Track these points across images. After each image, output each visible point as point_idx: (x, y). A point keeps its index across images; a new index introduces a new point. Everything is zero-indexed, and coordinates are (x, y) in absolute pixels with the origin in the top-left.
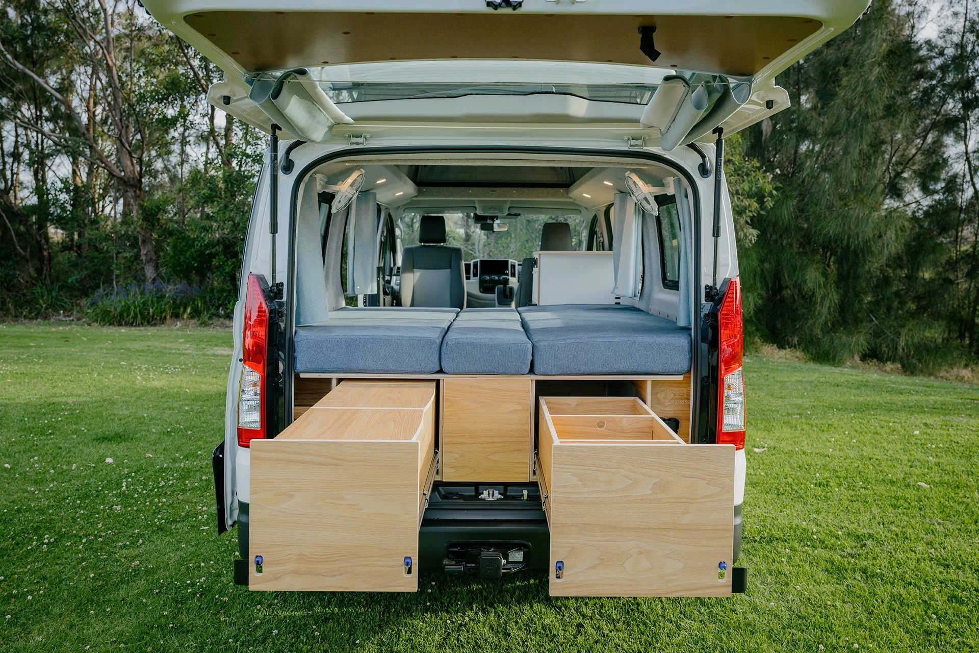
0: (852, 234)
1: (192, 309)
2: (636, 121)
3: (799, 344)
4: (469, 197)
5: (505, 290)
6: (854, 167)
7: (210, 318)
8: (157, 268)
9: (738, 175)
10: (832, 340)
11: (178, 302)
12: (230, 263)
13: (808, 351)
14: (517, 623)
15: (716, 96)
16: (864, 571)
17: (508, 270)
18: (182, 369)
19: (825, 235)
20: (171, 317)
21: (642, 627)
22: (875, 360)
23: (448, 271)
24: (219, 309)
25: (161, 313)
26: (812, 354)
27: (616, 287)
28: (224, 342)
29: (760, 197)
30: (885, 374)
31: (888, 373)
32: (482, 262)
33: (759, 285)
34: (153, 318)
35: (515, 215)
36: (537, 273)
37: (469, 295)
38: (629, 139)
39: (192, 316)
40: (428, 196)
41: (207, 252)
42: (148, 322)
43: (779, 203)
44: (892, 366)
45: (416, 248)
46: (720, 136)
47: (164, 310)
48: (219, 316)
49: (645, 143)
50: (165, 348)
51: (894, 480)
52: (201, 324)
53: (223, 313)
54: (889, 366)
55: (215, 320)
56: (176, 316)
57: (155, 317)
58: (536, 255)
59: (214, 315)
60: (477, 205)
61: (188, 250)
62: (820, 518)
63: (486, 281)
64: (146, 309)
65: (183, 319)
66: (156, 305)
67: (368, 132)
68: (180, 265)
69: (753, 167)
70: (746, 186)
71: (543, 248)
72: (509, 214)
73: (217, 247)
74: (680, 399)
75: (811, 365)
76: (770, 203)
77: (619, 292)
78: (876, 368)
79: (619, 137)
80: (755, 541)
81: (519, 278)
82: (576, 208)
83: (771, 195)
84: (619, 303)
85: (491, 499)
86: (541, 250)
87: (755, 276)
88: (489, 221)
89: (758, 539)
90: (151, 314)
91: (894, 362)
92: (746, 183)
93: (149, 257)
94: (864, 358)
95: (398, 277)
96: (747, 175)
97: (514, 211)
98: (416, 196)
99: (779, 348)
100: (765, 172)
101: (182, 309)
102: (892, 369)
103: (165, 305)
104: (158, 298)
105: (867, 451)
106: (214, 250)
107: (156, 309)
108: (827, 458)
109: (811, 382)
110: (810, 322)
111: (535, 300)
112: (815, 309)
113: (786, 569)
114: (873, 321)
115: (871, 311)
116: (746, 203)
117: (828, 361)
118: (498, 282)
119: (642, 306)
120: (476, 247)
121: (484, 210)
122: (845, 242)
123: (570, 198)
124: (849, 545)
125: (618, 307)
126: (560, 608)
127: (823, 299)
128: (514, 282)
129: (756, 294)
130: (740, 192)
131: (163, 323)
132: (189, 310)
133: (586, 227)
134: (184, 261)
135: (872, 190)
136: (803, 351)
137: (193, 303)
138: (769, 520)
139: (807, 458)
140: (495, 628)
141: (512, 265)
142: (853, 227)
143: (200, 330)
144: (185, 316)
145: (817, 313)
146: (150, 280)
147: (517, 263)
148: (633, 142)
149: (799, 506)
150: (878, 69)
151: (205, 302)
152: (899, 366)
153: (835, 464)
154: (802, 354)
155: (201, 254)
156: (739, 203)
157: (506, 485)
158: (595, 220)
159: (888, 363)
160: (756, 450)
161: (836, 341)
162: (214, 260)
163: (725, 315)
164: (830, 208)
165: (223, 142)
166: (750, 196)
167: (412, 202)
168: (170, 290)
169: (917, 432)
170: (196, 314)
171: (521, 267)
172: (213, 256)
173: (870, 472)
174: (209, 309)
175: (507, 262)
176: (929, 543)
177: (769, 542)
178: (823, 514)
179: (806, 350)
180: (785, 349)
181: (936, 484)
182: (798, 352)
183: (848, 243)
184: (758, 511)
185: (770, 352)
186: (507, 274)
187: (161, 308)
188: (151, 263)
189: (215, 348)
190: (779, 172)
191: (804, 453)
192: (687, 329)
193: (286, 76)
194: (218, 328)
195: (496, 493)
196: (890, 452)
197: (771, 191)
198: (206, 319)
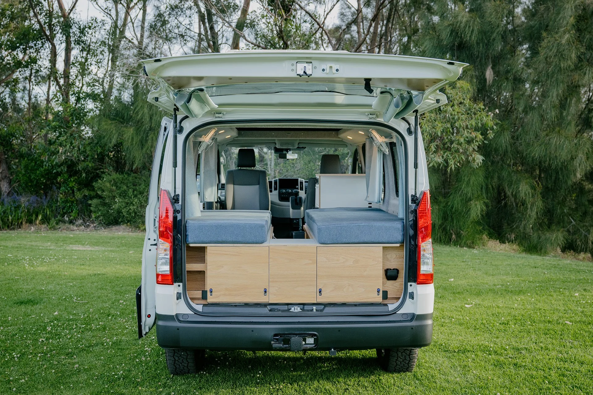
0: (552, 156)
1: (43, 216)
2: (371, 106)
3: (515, 240)
4: (272, 137)
5: (296, 200)
6: (553, 107)
7: (57, 224)
8: (10, 183)
9: (468, 114)
10: (539, 238)
11: (31, 211)
12: (72, 180)
13: (522, 244)
14: (310, 388)
15: (406, 101)
16: (515, 365)
17: (298, 185)
18: (55, 259)
19: (533, 157)
20: (26, 223)
21: (381, 389)
22: (572, 251)
23: (258, 186)
24: (64, 216)
25: (18, 219)
26: (524, 247)
27: (367, 197)
28: (77, 241)
29: (484, 131)
30: (579, 261)
31: (581, 260)
32: (280, 179)
33: (484, 195)
34: (12, 224)
35: (303, 148)
36: (318, 188)
37: (272, 203)
38: (368, 115)
39: (43, 222)
40: (245, 137)
41: (55, 171)
42: (8, 227)
43: (498, 134)
44: (584, 256)
45: (235, 171)
46: (416, 114)
47: (21, 217)
48: (64, 222)
49: (377, 116)
50: (32, 245)
51: (551, 320)
52: (50, 228)
53: (67, 219)
54: (582, 255)
55: (61, 225)
56: (30, 222)
57: (14, 223)
58: (317, 176)
59: (60, 221)
60: (276, 142)
61: (37, 169)
62: (498, 340)
63: (283, 193)
64: (6, 217)
65: (36, 224)
66: (14, 213)
67: (224, 111)
68: (31, 181)
69: (480, 108)
70: (473, 122)
71: (322, 172)
72: (298, 148)
73: (62, 167)
74: (400, 258)
75: (524, 255)
76: (491, 135)
77: (370, 199)
78: (572, 257)
79: (363, 113)
80: (455, 352)
81: (306, 191)
82: (344, 144)
83: (492, 129)
84: (371, 207)
85: (296, 311)
86: (321, 173)
87: (482, 189)
88: (284, 152)
89: (457, 350)
90: (10, 220)
91: (586, 252)
92: (473, 120)
93: (4, 175)
94: (564, 250)
95: (224, 191)
96: (475, 114)
97: (301, 146)
98: (237, 137)
99: (500, 243)
100: (488, 112)
101: (34, 216)
102: (584, 258)
103: (21, 213)
104: (15, 208)
105: (540, 305)
106: (59, 170)
107: (15, 216)
108: (512, 310)
109: (518, 265)
110: (523, 223)
111: (317, 205)
112: (527, 213)
113: (470, 364)
114: (572, 222)
115: (570, 215)
116: (474, 135)
117: (537, 252)
118: (291, 194)
119: (384, 208)
120: (269, 166)
121: (281, 145)
122: (547, 163)
123: (339, 138)
124: (511, 353)
125: (370, 209)
126: (335, 383)
127: (532, 205)
128: (302, 194)
129: (482, 202)
130: (469, 127)
131: (20, 228)
132: (40, 217)
133: (351, 156)
134: (34, 178)
135: (568, 124)
136: (518, 245)
137: (43, 212)
138: (465, 342)
139: (499, 309)
140: (298, 390)
141: (300, 182)
142: (553, 152)
143: (53, 233)
144: (38, 222)
145: (528, 216)
146: (6, 194)
147: (304, 181)
148: (371, 116)
149: (487, 335)
150: (567, 36)
151: (52, 211)
152: (589, 255)
153: (517, 313)
154: (518, 247)
155: (48, 173)
156: (468, 135)
157: (304, 304)
158: (356, 153)
159: (582, 253)
160: (467, 306)
161: (543, 237)
162: (59, 177)
163: (421, 211)
164: (537, 136)
165: (62, 81)
166: (476, 129)
167: (234, 140)
168: (24, 200)
169: (577, 294)
170: (46, 220)
171: (307, 184)
172: (58, 174)
173: (537, 317)
174: (55, 217)
175: (297, 180)
176: (561, 352)
177: (464, 352)
178: (500, 339)
179: (520, 244)
180: (505, 243)
181: (576, 322)
182: (515, 246)
183: (549, 164)
184: (460, 338)
185: (494, 246)
186: (298, 189)
187: (18, 216)
188: (5, 180)
189: (71, 246)
190: (498, 112)
191: (498, 307)
192: (402, 219)
193: (194, 91)
194: (65, 231)
195: (299, 309)
196: (555, 306)
197: (493, 126)
198: (54, 224)
